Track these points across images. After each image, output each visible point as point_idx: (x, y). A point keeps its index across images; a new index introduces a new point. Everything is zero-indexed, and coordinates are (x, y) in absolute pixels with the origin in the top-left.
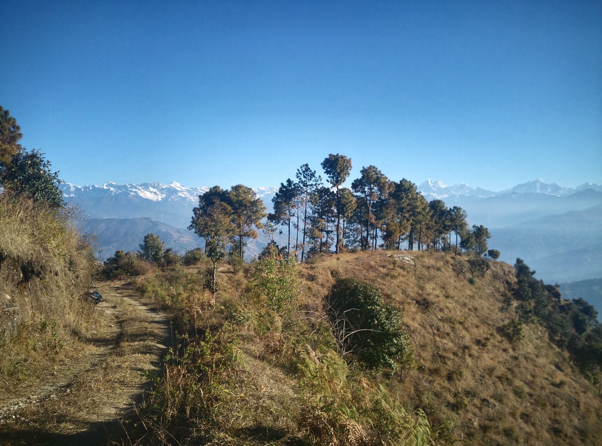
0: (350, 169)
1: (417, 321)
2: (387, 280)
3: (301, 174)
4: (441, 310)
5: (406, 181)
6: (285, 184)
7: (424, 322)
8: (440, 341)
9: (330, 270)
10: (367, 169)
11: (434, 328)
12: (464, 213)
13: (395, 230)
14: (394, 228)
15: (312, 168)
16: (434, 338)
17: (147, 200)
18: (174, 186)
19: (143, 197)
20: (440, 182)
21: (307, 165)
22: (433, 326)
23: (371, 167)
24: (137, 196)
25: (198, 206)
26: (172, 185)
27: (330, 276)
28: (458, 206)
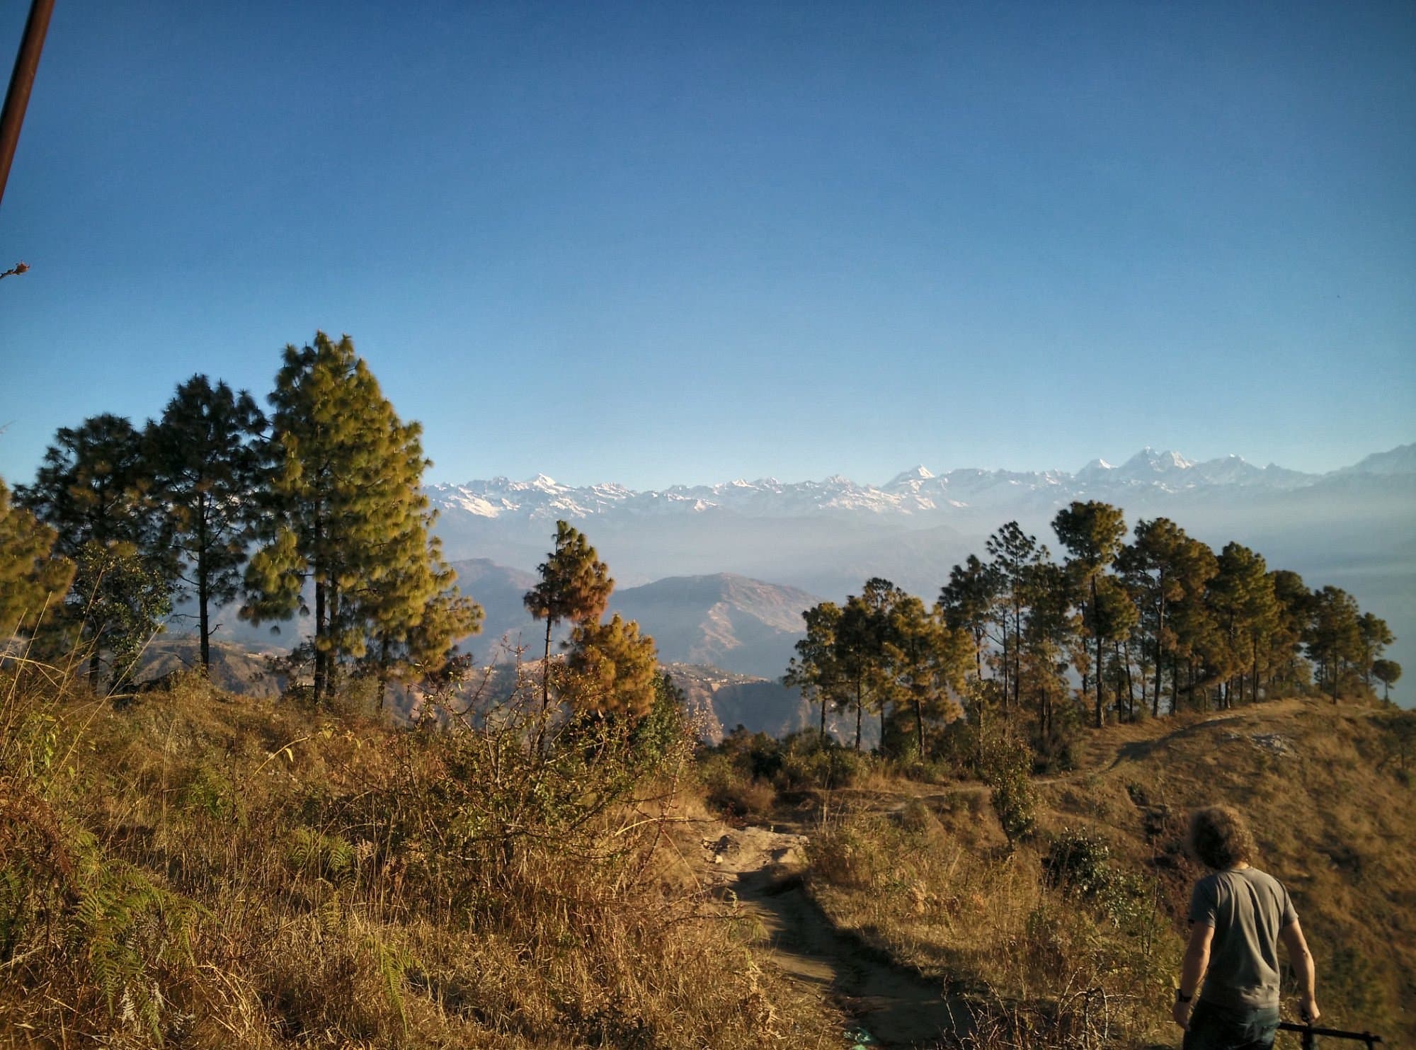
0: (1122, 535)
1: (1346, 906)
2: (1254, 806)
3: (1000, 545)
4: (1389, 875)
5: (1238, 547)
6: (965, 567)
7: (1361, 907)
8: (1407, 955)
9: (1126, 787)
10: (1149, 524)
11: (1384, 921)
12: (1351, 602)
13: (1221, 663)
14: (1220, 658)
15: (1027, 529)
16: (1393, 948)
17: (483, 519)
18: (540, 485)
19: (474, 512)
20: (1175, 455)
21: (1014, 524)
22: (1384, 916)
23: (1161, 522)
24: (459, 508)
25: (804, 637)
26: (536, 483)
27: (1128, 799)
28: (1337, 586)
